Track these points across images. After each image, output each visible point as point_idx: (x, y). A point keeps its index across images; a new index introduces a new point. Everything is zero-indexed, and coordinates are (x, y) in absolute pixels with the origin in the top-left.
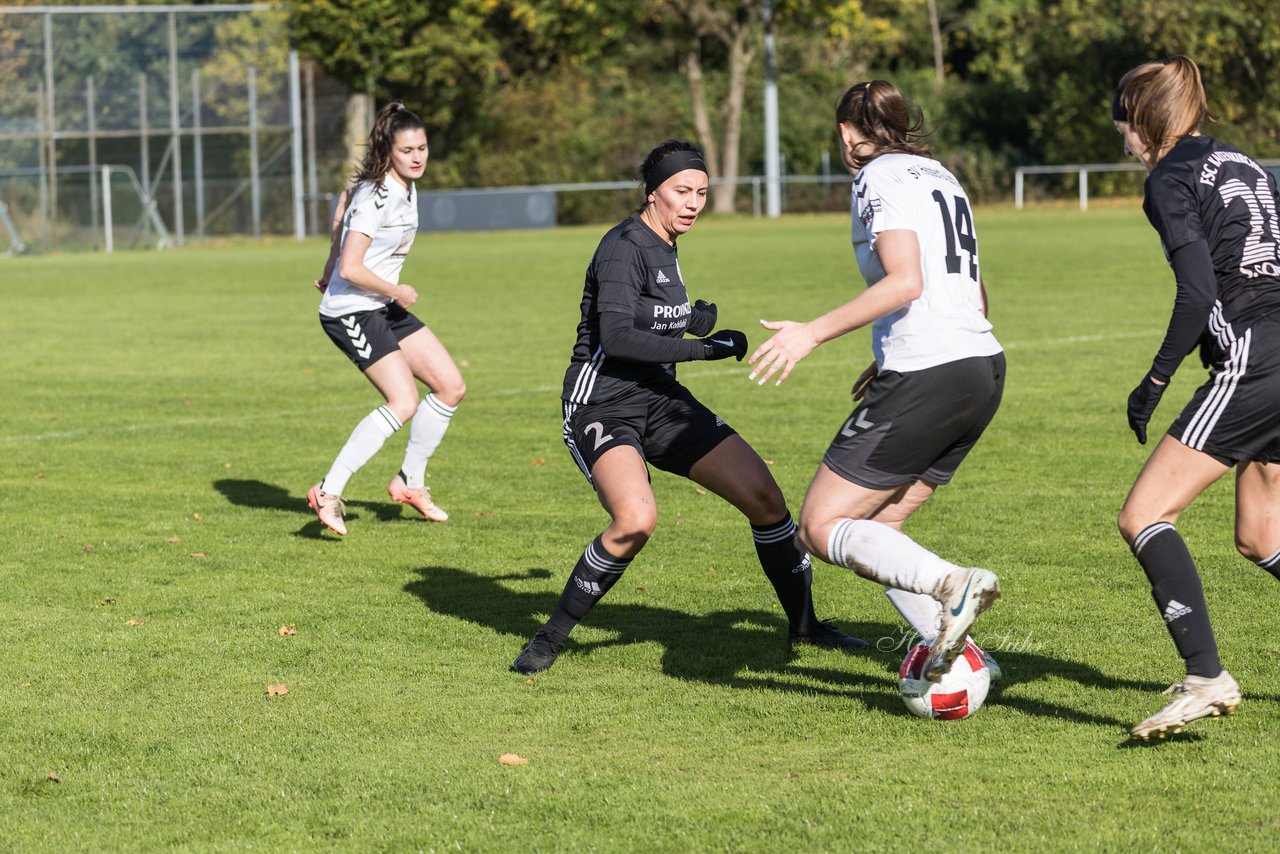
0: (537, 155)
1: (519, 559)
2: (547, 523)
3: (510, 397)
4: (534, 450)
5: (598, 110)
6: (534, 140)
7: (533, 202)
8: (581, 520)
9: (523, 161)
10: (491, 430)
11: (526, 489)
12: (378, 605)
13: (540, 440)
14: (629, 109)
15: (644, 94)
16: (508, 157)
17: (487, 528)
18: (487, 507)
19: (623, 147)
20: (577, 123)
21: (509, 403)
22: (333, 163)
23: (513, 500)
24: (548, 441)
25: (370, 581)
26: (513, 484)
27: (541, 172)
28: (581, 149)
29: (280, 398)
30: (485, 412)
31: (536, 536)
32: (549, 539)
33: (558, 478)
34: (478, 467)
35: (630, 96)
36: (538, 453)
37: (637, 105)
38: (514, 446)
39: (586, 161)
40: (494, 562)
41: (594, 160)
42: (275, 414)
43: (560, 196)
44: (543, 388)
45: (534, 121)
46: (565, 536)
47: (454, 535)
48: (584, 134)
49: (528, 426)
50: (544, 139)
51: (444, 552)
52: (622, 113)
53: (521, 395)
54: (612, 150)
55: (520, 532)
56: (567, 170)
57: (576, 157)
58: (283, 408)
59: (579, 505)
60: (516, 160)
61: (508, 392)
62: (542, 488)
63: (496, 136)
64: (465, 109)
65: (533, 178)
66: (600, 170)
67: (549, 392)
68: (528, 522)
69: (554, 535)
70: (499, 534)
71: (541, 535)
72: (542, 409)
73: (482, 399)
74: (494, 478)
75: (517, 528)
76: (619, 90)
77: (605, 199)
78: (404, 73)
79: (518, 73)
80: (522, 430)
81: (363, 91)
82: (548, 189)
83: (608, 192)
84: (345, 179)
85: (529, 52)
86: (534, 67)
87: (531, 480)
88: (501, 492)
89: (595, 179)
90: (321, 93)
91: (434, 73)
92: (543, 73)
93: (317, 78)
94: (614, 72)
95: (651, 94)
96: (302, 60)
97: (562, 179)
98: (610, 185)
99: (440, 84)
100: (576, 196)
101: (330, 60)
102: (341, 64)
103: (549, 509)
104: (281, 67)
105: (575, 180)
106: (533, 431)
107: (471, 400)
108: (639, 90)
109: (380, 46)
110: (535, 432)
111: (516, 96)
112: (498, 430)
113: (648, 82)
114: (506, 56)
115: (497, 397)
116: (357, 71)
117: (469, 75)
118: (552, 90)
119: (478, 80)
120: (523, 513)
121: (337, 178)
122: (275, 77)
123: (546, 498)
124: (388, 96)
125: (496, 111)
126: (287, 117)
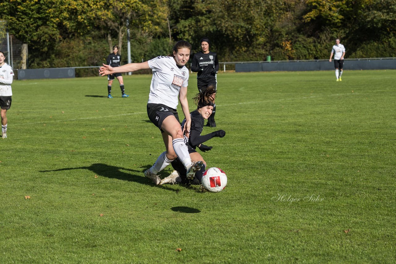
0: (69, 59)
2: (89, 153)
3: (74, 121)
4: (82, 134)
5: (85, 48)
6: (69, 56)
7: (69, 71)
8: (99, 152)
9: (66, 61)
10: (70, 129)
11: (82, 144)
12: (49, 175)
13: (84, 132)
14: (93, 48)
16: (62, 60)
17: (74, 154)
18: (73, 149)
19: (91, 57)
20: (79, 51)
21: (73, 122)
22: (17, 61)
23: (79, 147)
24: (85, 132)
25: (46, 168)
26: (79, 143)
27: (71, 64)
28: (81, 58)
30: (67, 125)
31: (87, 157)
32: (91, 157)
33: (90, 141)
34: (69, 139)
35: (93, 45)
37: (95, 47)
38: (77, 133)
39: (82, 61)
41: (84, 61)
42: (13, 125)
43: (76, 69)
44: (81, 118)
45: (69, 51)
46: (95, 156)
47: (66, 156)
48: (81, 54)
49: (79, 128)
50: (71, 55)
51: (64, 161)
52: (91, 49)
53: (76, 120)
54: (89, 58)
55: (83, 156)
56: (77, 63)
57: (79, 60)
58: (15, 124)
59: (97, 149)
60: (64, 60)
61: (72, 120)
62: (86, 144)
63: (59, 54)
64: (51, 47)
65: (68, 65)
66: (86, 63)
67: (83, 119)
68: (85, 153)
69: (92, 156)
70: (78, 156)
71: (89, 156)
72: (82, 124)
73: (66, 121)
74: (74, 141)
75: (82, 154)
76: (90, 43)
77: (87, 70)
78: (35, 38)
79: (64, 38)
80: (78, 129)
81: (25, 43)
82: (73, 68)
83: (88, 69)
84: (21, 65)
85: (67, 33)
86: (68, 37)
87: (83, 142)
88: (76, 145)
89: (84, 65)
90: (14, 43)
91: (43, 38)
92: (70, 39)
93: (13, 39)
94: (89, 38)
95: (98, 44)
96: (10, 35)
97: (76, 66)
98: (88, 67)
99: (44, 41)
100: (79, 70)
101: (17, 35)
102: (20, 36)
103: (90, 149)
104: (4, 37)
105: (79, 66)
106: (81, 129)
107: (63, 121)
108: (95, 43)
109: (30, 32)
110: (82, 129)
111: (64, 44)
112: (72, 129)
113: (97, 41)
114: (61, 34)
115: (70, 121)
116: (24, 38)
117: (52, 39)
118: (73, 43)
119: (54, 40)
120: (83, 150)
121: (19, 65)
122: (2, 39)
123: (88, 147)
124: (33, 44)
125: (59, 48)
126: (6, 49)
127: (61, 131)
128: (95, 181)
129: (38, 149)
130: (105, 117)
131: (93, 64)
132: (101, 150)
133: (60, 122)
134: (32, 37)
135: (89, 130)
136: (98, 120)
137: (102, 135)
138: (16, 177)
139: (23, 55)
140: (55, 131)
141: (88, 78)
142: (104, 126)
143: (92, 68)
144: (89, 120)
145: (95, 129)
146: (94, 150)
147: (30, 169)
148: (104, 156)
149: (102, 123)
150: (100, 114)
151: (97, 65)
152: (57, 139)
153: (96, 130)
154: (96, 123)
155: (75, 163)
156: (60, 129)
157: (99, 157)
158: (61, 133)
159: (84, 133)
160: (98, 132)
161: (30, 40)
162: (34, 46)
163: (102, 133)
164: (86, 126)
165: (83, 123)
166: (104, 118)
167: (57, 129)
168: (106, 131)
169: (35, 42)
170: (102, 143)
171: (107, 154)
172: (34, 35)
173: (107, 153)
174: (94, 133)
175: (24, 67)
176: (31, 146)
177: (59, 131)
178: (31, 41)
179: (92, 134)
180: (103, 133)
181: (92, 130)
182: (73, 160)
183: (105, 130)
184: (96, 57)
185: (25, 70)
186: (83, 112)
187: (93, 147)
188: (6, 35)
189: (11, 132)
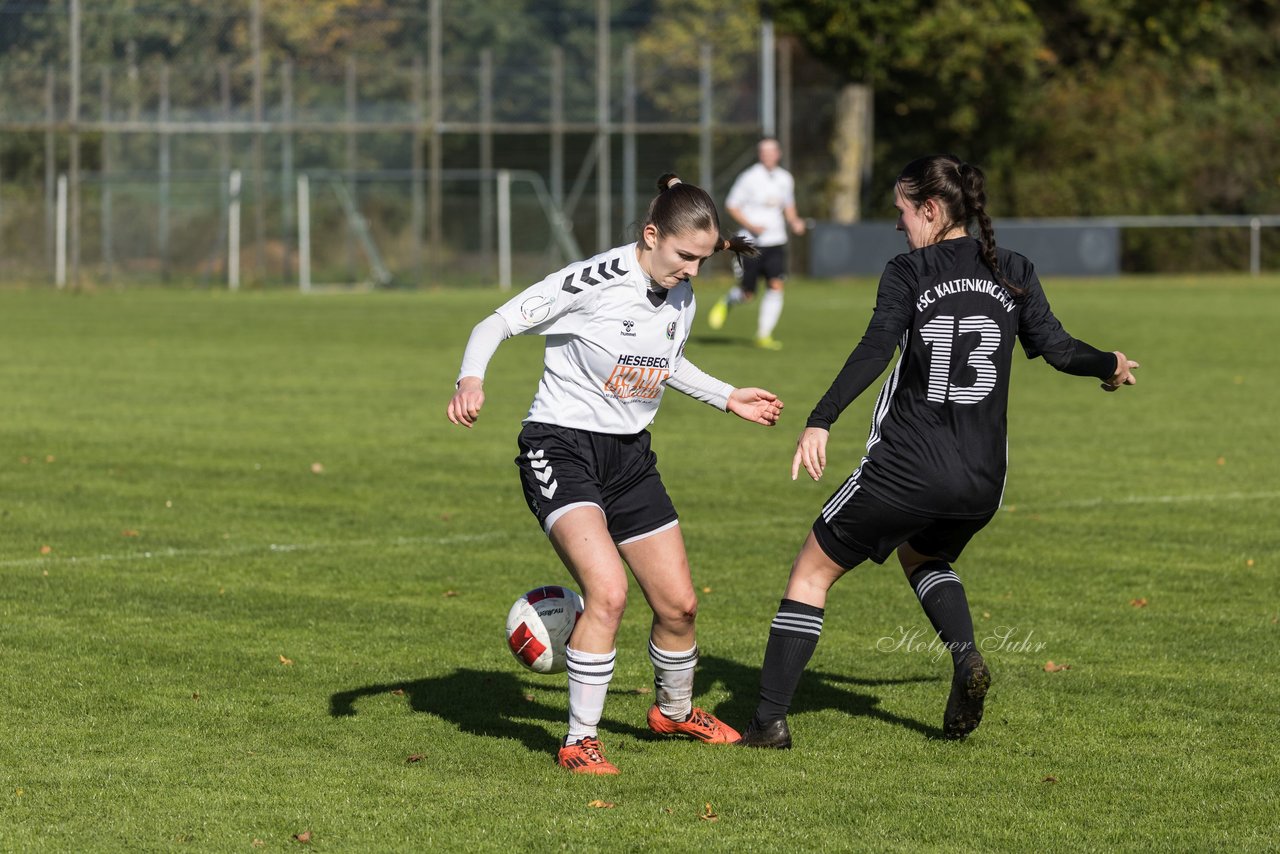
0: (1093, 177)
1: (1127, 737)
2: (1160, 689)
3: (1089, 509)
4: (1129, 584)
5: (1178, 117)
6: (1090, 155)
7: (1088, 240)
8: (1209, 684)
9: (1074, 184)
10: (1066, 555)
11: (1124, 638)
12: (935, 794)
13: (1138, 571)
14: (1222, 118)
15: (1245, 95)
16: (1052, 178)
17: (1076, 692)
18: (1072, 662)
19: (1211, 169)
20: (1148, 134)
21: (1085, 519)
22: (813, 177)
23: (1108, 654)
24: (1148, 572)
25: (921, 759)
26: (1107, 631)
27: (1097, 199)
28: (1154, 170)
29: (769, 498)
30: (1054, 529)
31: (1146, 707)
32: (1165, 711)
33: (1167, 625)
34: (1054, 606)
35: (1224, 100)
36: (1135, 589)
37: (1233, 112)
38: (1101, 578)
39: (1160, 186)
40: (1092, 741)
41: (1171, 186)
42: (765, 522)
43: (1125, 234)
44: (1131, 499)
45: (1089, 129)
46: (1188, 708)
47: (1031, 700)
48: (1160, 149)
49: (1118, 550)
50: (1104, 157)
51: (1021, 723)
52: (1211, 121)
53: (1103, 507)
54: (1196, 172)
55: (1125, 700)
56: (1134, 198)
57: (1146, 180)
58: (773, 513)
59: (1202, 665)
60: (1062, 182)
61: (1084, 503)
62: (1147, 638)
63: (1036, 149)
64: (995, 109)
65: (1087, 207)
66: (1180, 199)
67: (1141, 505)
68: (1134, 686)
69: (1173, 706)
70: (1095, 701)
71: (1155, 705)
72: (1135, 529)
73: (1050, 510)
74: (1079, 621)
75: (1118, 692)
76: (1208, 91)
77: (1184, 239)
78: (913, 57)
79: (1069, 61)
80: (1110, 556)
81: (860, 81)
82: (1113, 222)
83: (1189, 231)
84: (831, 200)
85: (1085, 35)
86: (1092, 54)
87: (1129, 627)
88: (1091, 642)
89: (1171, 211)
90: (800, 81)
91: (950, 65)
92: (1103, 65)
93: (797, 62)
94: (1206, 67)
95: (1253, 98)
96: (778, 35)
97: (1126, 210)
98: (1191, 221)
99: (960, 77)
100: (1146, 236)
101: (817, 39)
102: (832, 41)
103: (1161, 669)
104: (746, 44)
105: (1144, 211)
106: (1125, 558)
107: (1035, 511)
108: (1234, 91)
109: (888, 20)
110: (1128, 559)
111: (1068, 94)
112: (1076, 555)
113: (1249, 83)
114: (1052, 40)
115: (1070, 509)
116: (855, 53)
117: (1002, 66)
118: (1114, 89)
119: (1015, 73)
120: (1125, 672)
121: (820, 198)
122: (736, 58)
123: (1155, 653)
124: (899, 88)
125: (1040, 114)
126: (755, 113)
127: (1015, 563)
128: (1176, 840)
129: (886, 656)
130: (1261, 494)
131: (1221, 206)
132: (1223, 676)
133: (1015, 513)
134: (897, 53)
135: (1164, 566)
136: (1218, 513)
137: (1236, 590)
138: (756, 799)
139: (845, 148)
140: (984, 561)
141: (1189, 282)
142: (1250, 547)
143: (1214, 229)
144: (1171, 509)
145: (1200, 558)
146: (1186, 675)
147: (837, 757)
148: (1238, 710)
149: (1239, 530)
150: (1233, 479)
151: (1240, 210)
152: (990, 607)
153: (1207, 568)
154: (1209, 527)
155: (1075, 740)
156: (1011, 553)
157: (1207, 713)
158: (1019, 572)
159: (1142, 578)
160: (1217, 575)
161: (882, 64)
162: (901, 98)
163: (1235, 583)
164: (1152, 540)
165: (1140, 522)
166: (1255, 501)
167: (996, 552)
168: (1261, 573)
169: (912, 80)
170: (1232, 638)
171: (1256, 700)
172: (912, 42)
173: (1256, 691)
174: (1197, 578)
175: (847, 209)
176: (848, 638)
177: (1003, 564)
178: (896, 74)
179: (1184, 584)
180: (1242, 581)
181: (1184, 566)
182: (1070, 722)
183: (1255, 565)
184: (1240, 168)
185: (849, 229)
186: (1146, 463)
187: (1184, 654)
188: (756, 35)
189: (750, 559)
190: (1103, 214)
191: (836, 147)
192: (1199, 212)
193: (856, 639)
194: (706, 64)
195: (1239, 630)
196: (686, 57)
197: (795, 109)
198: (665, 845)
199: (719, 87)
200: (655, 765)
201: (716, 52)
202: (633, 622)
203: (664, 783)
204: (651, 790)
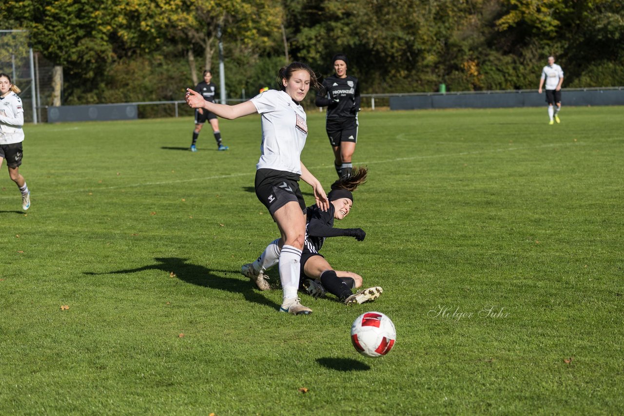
0: (128, 90)
1: (153, 253)
2: (161, 238)
3: (136, 187)
4: (150, 208)
5: (152, 72)
6: (127, 85)
7: (128, 109)
8: (176, 236)
9: (122, 92)
10: (131, 200)
11: (150, 224)
13: (152, 204)
14: (165, 72)
15: (170, 66)
16: (117, 91)
17: (137, 240)
18: (136, 232)
19: (163, 87)
20: (144, 77)
21: (135, 190)
22: (47, 93)
23: (146, 229)
24: (155, 205)
25: (94, 262)
26: (144, 222)
27: (130, 97)
28: (146, 88)
29: (42, 187)
30: (126, 193)
31: (158, 244)
32: (164, 245)
33: (162, 220)
34: (129, 215)
35: (165, 67)
36: (152, 209)
37: (168, 70)
38: (142, 207)
39: (148, 93)
40: (143, 254)
41: (151, 92)
42: (42, 195)
43: (139, 106)
44: (148, 183)
45: (127, 77)
46: (170, 243)
47: (124, 243)
48: (147, 82)
49: (145, 198)
50: (131, 84)
51: (122, 250)
52: (162, 73)
53: (140, 186)
54: (158, 88)
55: (152, 242)
56: (141, 97)
57: (144, 92)
58: (44, 192)
59: (173, 231)
60: (120, 92)
61: (134, 185)
62: (157, 224)
63: (111, 83)
64: (99, 71)
65: (127, 99)
66: (154, 96)
67: (151, 185)
68: (155, 237)
69: (166, 243)
70: (143, 243)
71: (161, 243)
72: (150, 192)
73: (125, 188)
74: (137, 220)
75: (149, 240)
76: (160, 65)
77: (155, 108)
78: (74, 57)
79: (120, 57)
80: (143, 200)
81: (59, 65)
82: (134, 104)
83: (157, 105)
84: (53, 100)
85: (124, 49)
86: (126, 55)
87: (151, 221)
88: (140, 226)
89: (152, 100)
90: (41, 65)
91: (86, 57)
92: (129, 58)
93: (39, 59)
94: (159, 57)
95: (173, 66)
96: (34, 52)
97: (139, 100)
98: (158, 102)
99: (89, 62)
100: (144, 107)
101: (45, 52)
102: (50, 53)
103: (161, 232)
104: (25, 55)
105: (144, 100)
106: (148, 201)
107: (120, 188)
108: (168, 64)
109: (66, 47)
110: (149, 201)
111: (119, 67)
112: (133, 200)
113: (171, 62)
114: (114, 51)
115: (131, 187)
116: (57, 57)
117: (101, 58)
118: (134, 65)
119: (104, 60)
120: (151, 234)
121: (49, 99)
122: (22, 59)
123: (159, 228)
124: (71, 66)
125: (112, 72)
126: (29, 75)
127: (116, 203)
128: (170, 282)
129: (80, 232)
130: (185, 181)
131: (166, 98)
132: (179, 234)
133: (114, 189)
134: (69, 56)
135: (160, 202)
136: (173, 187)
137: (181, 209)
138: (46, 276)
139: (56, 84)
140: (107, 203)
141: (159, 120)
142: (184, 196)
143: (164, 104)
144: (160, 186)
145: (170, 200)
146: (169, 234)
147: (69, 262)
148: (185, 243)
149: (180, 191)
150: (177, 176)
151: (172, 100)
152: (110, 217)
153: (172, 202)
154: (171, 191)
155: (138, 254)
156: (115, 200)
157: (176, 245)
158: (117, 206)
159: (153, 206)
160: (175, 205)
161: (66, 60)
162: (72, 70)
163: (180, 207)
164: (156, 195)
165: (151, 190)
166: (184, 182)
167: (110, 200)
168: (187, 203)
169: (74, 63)
170: (181, 222)
171: (190, 240)
172: (73, 53)
173: (190, 237)
174: (169, 206)
175: (57, 102)
176: (69, 227)
177: (113, 204)
178: (68, 62)
179: (165, 208)
180: (182, 206)
181: (165, 202)
182: (136, 249)
183: (186, 201)
184: (171, 87)
185: (58, 108)
186: (151, 173)
187: (168, 228)
188: (28, 52)
189: (38, 206)
190: (132, 102)
191: (53, 84)
192: (160, 100)
193: (71, 228)
194: (13, 61)
195: (183, 220)
196: (7, 59)
197: (40, 73)
198: (20, 291)
199: (17, 68)
200: (15, 267)
201: (16, 58)
202: (5, 226)
203: (18, 272)
204: (14, 275)
